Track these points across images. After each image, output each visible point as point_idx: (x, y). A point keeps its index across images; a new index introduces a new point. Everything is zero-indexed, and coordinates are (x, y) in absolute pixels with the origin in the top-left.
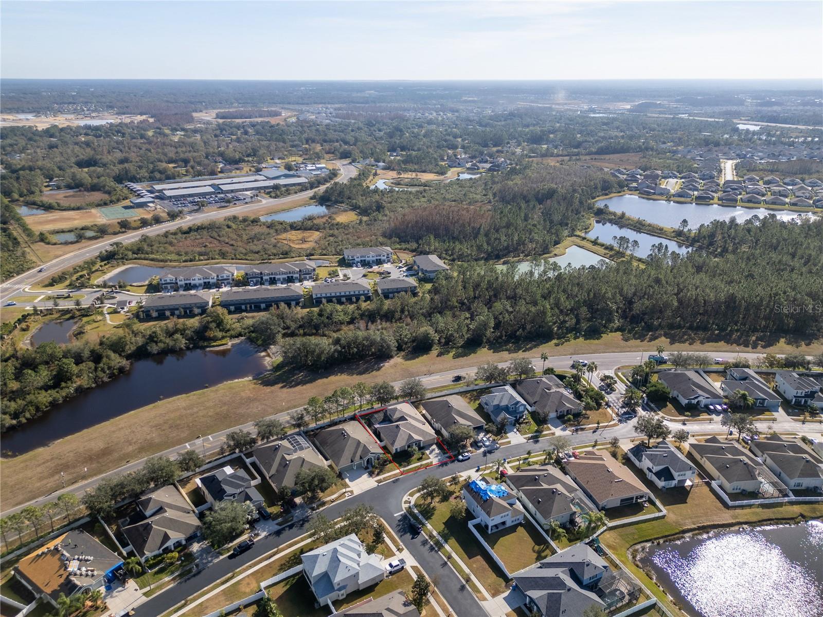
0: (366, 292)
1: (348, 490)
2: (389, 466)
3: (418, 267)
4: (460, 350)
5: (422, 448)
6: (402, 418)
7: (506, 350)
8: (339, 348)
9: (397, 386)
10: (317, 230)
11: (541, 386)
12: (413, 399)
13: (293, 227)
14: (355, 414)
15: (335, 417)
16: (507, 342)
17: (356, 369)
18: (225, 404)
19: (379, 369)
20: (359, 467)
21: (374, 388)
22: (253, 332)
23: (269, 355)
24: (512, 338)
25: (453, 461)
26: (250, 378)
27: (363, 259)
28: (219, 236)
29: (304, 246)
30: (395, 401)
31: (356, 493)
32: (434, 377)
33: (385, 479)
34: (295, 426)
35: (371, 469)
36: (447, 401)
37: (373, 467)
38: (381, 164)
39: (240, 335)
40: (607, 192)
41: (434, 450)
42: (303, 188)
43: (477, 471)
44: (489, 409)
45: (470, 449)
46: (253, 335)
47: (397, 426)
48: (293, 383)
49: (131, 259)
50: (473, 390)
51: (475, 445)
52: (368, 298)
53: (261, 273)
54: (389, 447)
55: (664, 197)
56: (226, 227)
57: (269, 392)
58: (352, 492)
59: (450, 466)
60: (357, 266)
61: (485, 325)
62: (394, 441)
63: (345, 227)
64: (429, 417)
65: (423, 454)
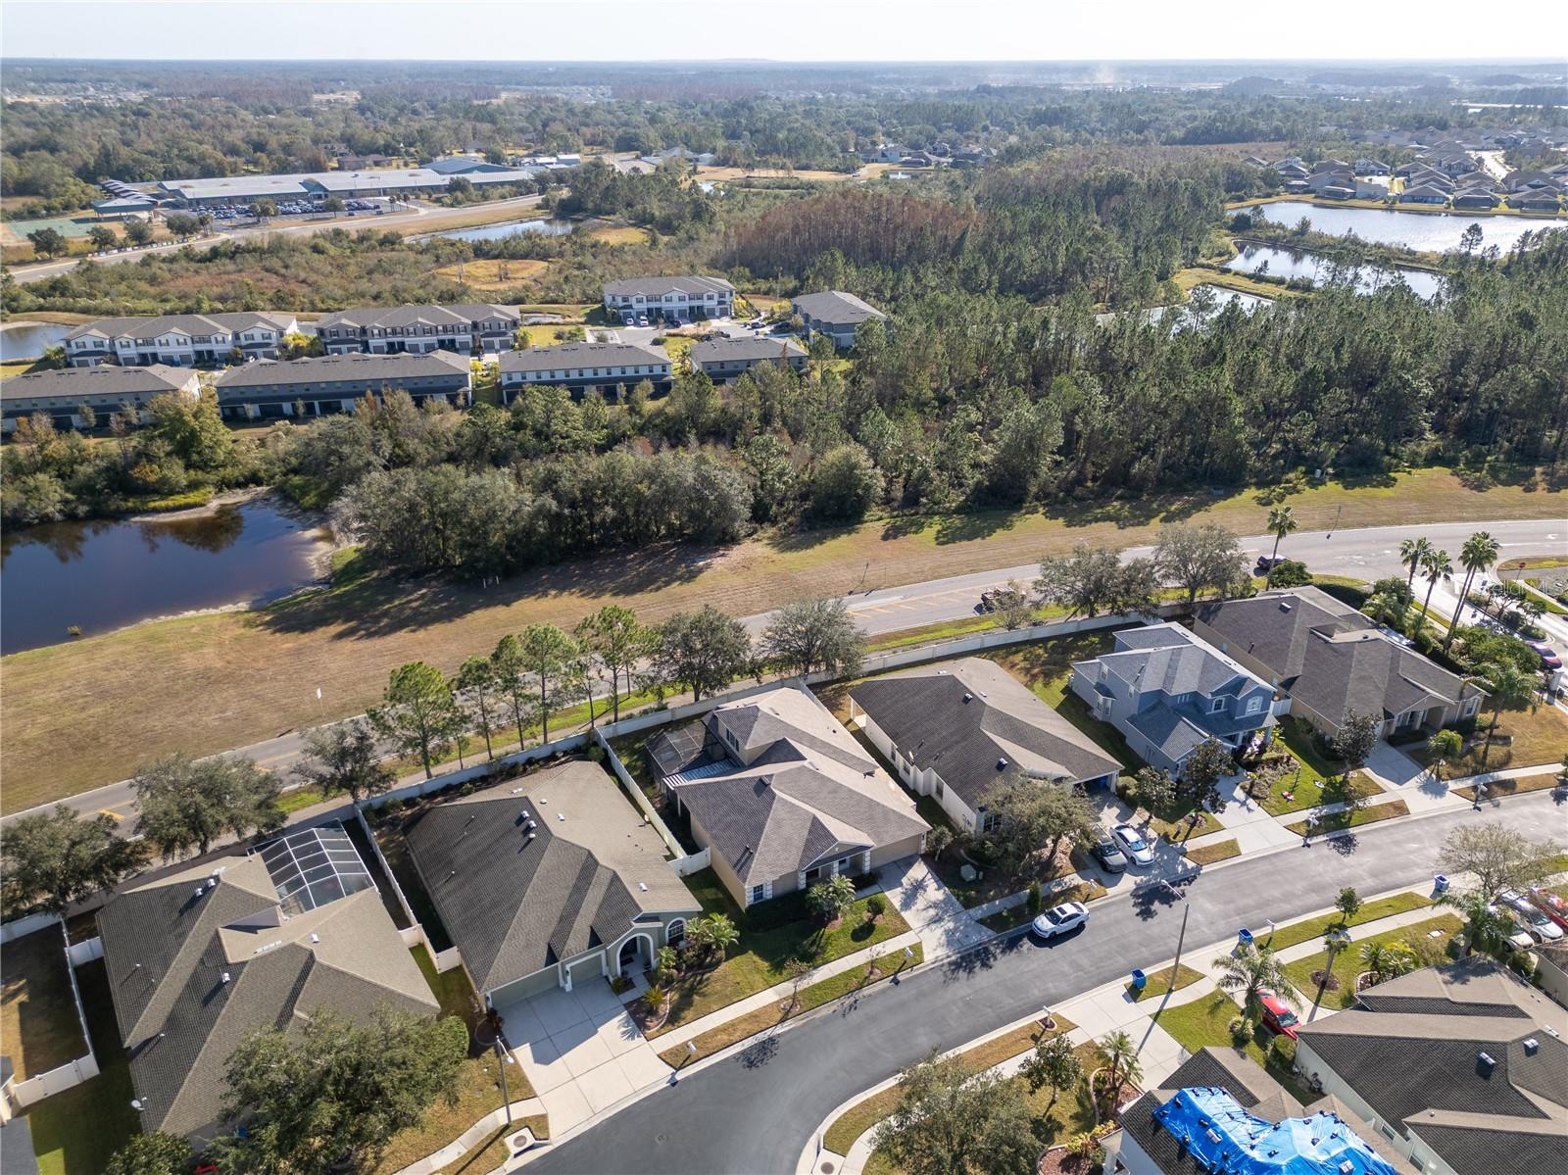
0: (657, 371)
1: (520, 1110)
2: (729, 969)
3: (807, 317)
4: (957, 521)
5: (868, 877)
6: (780, 751)
7: (1108, 518)
8: (553, 505)
9: (757, 631)
10: (544, 257)
11: (1301, 623)
12: (818, 673)
13: (481, 251)
14: (591, 734)
15: (507, 746)
16: (1102, 496)
17: (611, 577)
18: (103, 695)
19: (691, 576)
20: (590, 979)
21: (668, 631)
22: (295, 471)
23: (329, 538)
24: (1116, 484)
25: (1012, 944)
26: (243, 606)
27: (654, 305)
28: (286, 267)
29: (503, 286)
30: (749, 682)
31: (561, 1132)
32: (883, 601)
33: (706, 1044)
34: (326, 785)
35: (641, 988)
36: (953, 681)
37: (652, 976)
38: (707, 156)
39: (254, 479)
40: (1241, 193)
41: (918, 887)
42: (521, 188)
43: (1134, 993)
44: (1116, 711)
45: (1074, 879)
46: (296, 480)
47: (762, 785)
48: (385, 621)
49: (29, 310)
50: (1033, 642)
51: (1096, 860)
52: (662, 388)
53: (363, 331)
54: (727, 875)
55: (1380, 203)
56: (308, 251)
57: (289, 653)
58: (538, 1124)
59: (1006, 966)
60: (636, 324)
61: (1031, 444)
62: (748, 854)
63: (616, 251)
64: (885, 743)
65: (877, 908)
